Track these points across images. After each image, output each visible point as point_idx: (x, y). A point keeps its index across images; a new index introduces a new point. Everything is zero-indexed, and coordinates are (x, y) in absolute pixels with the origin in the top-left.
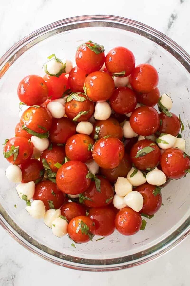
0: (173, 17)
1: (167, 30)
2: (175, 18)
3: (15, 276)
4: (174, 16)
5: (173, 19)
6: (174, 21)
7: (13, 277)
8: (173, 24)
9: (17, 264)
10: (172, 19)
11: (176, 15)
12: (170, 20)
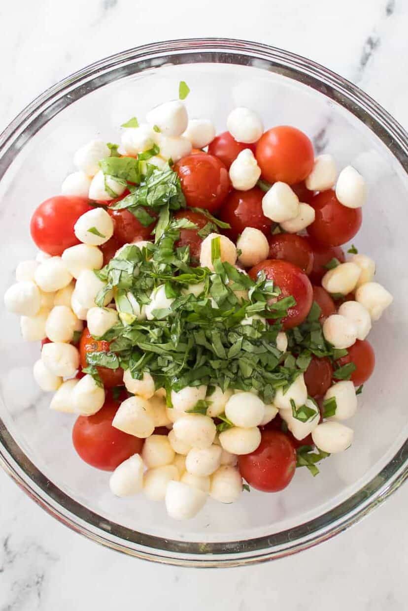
0: (372, 43)
1: (360, 70)
2: (375, 45)
3: (42, 577)
4: (374, 41)
5: (372, 48)
6: (373, 52)
7: (40, 580)
8: (371, 58)
9: (47, 553)
10: (368, 47)
11: (378, 40)
12: (364, 48)
